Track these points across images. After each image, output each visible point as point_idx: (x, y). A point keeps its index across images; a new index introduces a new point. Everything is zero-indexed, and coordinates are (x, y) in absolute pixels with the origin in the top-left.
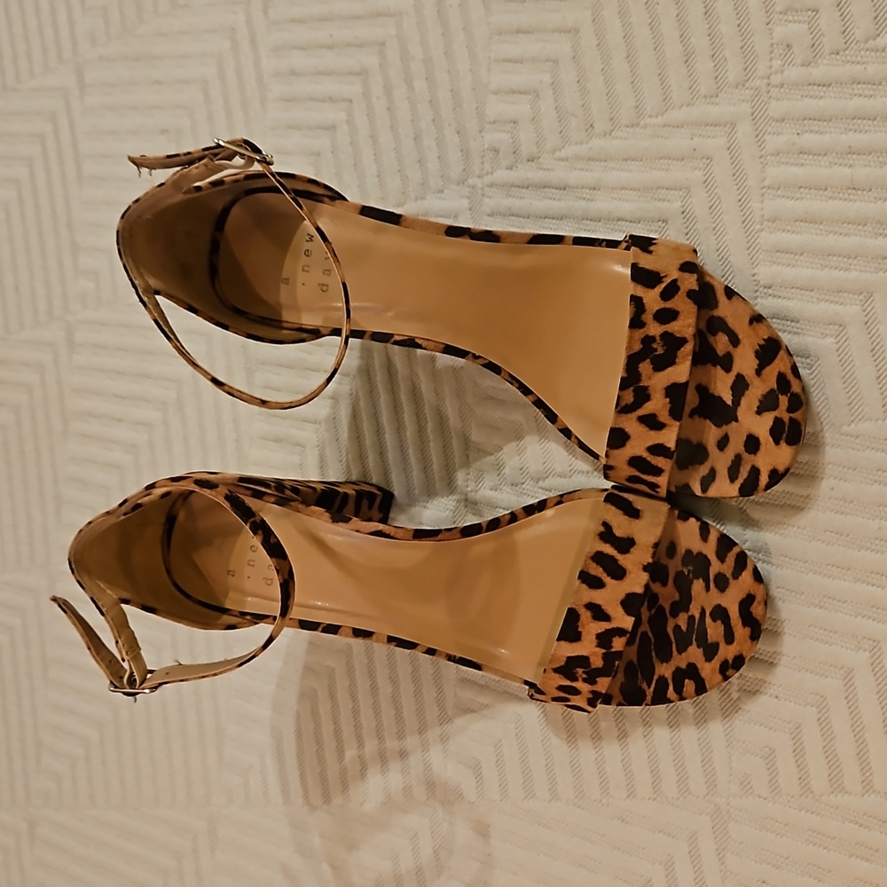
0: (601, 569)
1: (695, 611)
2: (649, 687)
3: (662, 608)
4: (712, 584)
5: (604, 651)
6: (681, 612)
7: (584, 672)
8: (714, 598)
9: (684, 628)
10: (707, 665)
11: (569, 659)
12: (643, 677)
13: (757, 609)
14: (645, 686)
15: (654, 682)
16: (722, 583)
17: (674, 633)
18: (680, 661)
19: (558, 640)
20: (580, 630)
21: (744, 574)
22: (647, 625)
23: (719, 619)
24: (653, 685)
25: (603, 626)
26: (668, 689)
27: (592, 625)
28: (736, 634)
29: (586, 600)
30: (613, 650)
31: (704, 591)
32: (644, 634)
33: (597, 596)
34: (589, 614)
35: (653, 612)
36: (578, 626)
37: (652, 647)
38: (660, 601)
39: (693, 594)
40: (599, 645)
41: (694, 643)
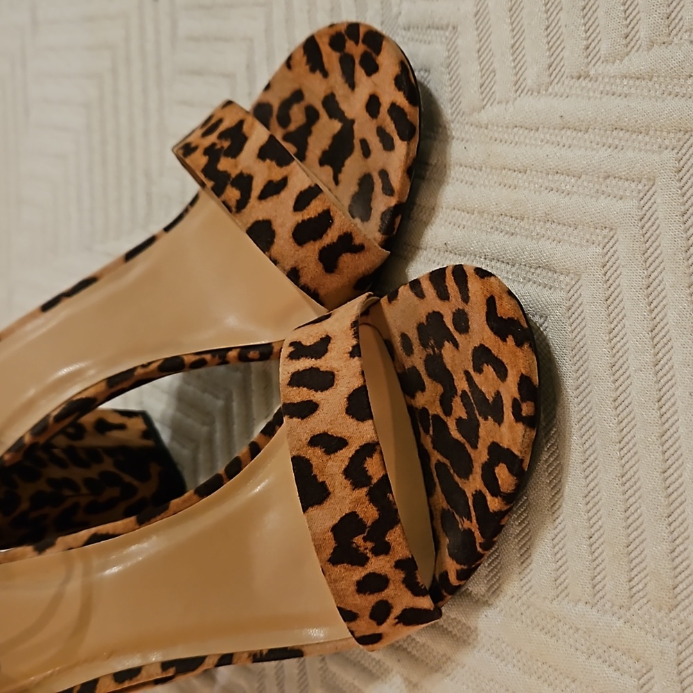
0: (305, 389)
1: (462, 385)
2: (470, 519)
3: (436, 417)
4: (456, 335)
5: (365, 490)
6: (451, 401)
7: (365, 539)
8: (468, 343)
9: (464, 416)
10: (504, 428)
11: (335, 529)
12: (461, 517)
13: (505, 309)
14: (467, 524)
15: (472, 508)
16: (462, 321)
17: (460, 432)
18: (480, 456)
19: (305, 510)
20: (321, 480)
21: (469, 285)
22: (436, 452)
23: (482, 364)
24: (473, 513)
26: (486, 501)
27: (330, 463)
28: (505, 361)
29: (306, 437)
30: (375, 481)
31: (456, 352)
32: (439, 464)
33: (317, 423)
34: (319, 451)
35: (431, 433)
36: (315, 476)
37: (452, 471)
38: (430, 412)
39: (450, 369)
40: (356, 485)
41: (480, 419)
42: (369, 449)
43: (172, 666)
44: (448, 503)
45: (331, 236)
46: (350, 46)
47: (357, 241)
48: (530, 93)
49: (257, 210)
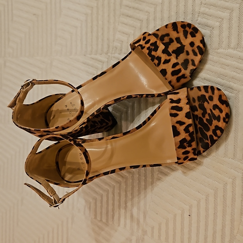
0: (175, 111)
1: (209, 111)
2: (208, 140)
3: (200, 117)
4: (209, 101)
5: (188, 133)
6: (205, 115)
7: (187, 144)
8: (212, 104)
9: (208, 118)
10: (220, 123)
11: (180, 141)
12: (205, 139)
13: (223, 98)
14: (207, 141)
15: (209, 138)
16: (211, 98)
17: (207, 121)
18: (212, 128)
19: (174, 137)
20: (178, 131)
21: (215, 91)
22: (199, 125)
23: (216, 108)
24: (209, 139)
25: (184, 126)
26: (213, 137)
27: (181, 127)
28: (222, 109)
29: (175, 121)
30: (191, 132)
31: (208, 104)
32: (200, 128)
33: (178, 118)
34: (178, 125)
35: (198, 120)
36: (177, 130)
37: (203, 130)
38: (199, 116)
39: (206, 108)
40: (186, 133)
41: (213, 120)
42: (190, 125)
43: (132, 167)
44: (202, 136)
45: (180, 74)
46: (187, 29)
47: (186, 76)
48: (231, 49)
49: (162, 66)
